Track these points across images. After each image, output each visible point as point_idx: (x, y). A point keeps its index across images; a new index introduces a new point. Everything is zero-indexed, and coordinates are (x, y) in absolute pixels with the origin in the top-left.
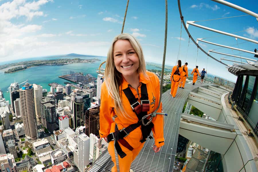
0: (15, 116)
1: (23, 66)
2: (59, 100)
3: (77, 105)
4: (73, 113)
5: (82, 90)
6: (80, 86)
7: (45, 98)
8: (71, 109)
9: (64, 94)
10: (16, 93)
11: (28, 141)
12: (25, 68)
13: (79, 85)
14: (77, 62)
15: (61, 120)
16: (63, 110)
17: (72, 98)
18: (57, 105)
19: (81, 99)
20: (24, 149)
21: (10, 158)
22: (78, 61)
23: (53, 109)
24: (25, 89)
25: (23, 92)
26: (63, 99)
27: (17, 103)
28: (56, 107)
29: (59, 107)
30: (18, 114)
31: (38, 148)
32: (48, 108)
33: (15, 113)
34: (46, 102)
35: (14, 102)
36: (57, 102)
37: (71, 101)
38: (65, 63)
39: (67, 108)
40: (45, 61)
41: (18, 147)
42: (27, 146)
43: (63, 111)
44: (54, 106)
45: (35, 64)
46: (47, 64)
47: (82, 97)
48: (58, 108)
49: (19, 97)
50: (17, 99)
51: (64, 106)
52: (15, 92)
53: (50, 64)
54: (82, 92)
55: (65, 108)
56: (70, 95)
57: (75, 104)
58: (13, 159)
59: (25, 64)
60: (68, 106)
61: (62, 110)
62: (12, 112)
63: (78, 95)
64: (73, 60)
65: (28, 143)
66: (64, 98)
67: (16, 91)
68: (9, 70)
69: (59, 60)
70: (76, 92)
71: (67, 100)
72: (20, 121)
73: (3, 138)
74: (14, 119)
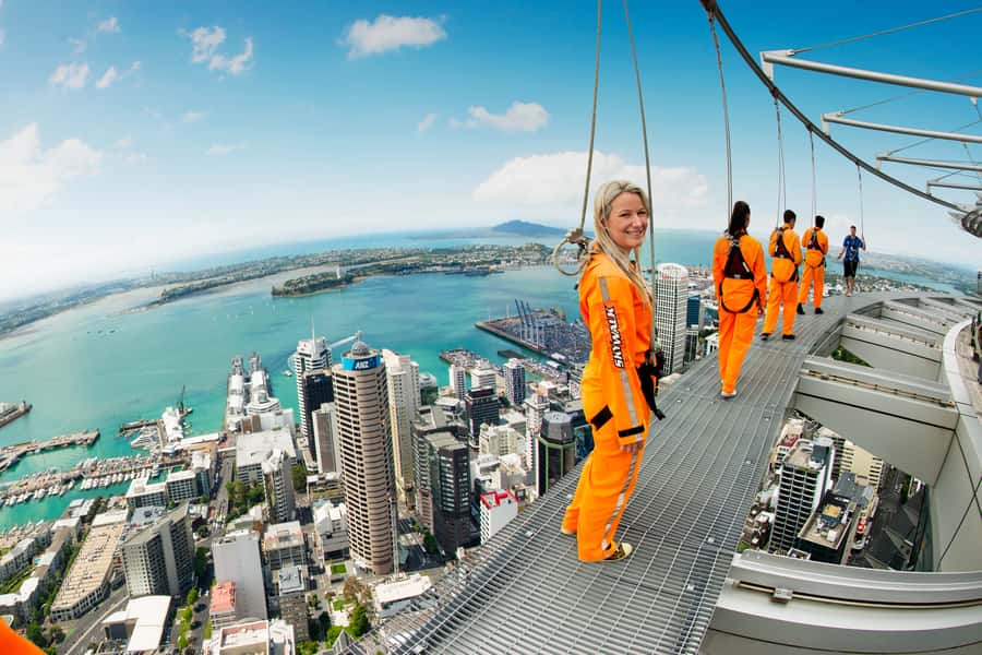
0: (317, 472)
1: (338, 272)
2: (483, 426)
3: (550, 449)
4: (534, 484)
5: (565, 388)
6: (558, 369)
7: (429, 411)
8: (529, 464)
9: (501, 398)
10: (318, 380)
11: (358, 575)
12: (348, 280)
13: (555, 365)
14: (538, 262)
15: (488, 507)
16: (498, 465)
17: (533, 421)
18: (477, 443)
19: (563, 427)
20: (339, 606)
21: (278, 640)
22: (538, 256)
23: (461, 459)
24: (354, 369)
25: (345, 377)
26: (498, 422)
27: (324, 419)
28: (472, 453)
29: (484, 452)
30: (329, 464)
31: (392, 607)
32: (443, 452)
33: (315, 459)
34: (434, 426)
35: (314, 414)
36: (477, 430)
37: (528, 432)
38: (494, 267)
39: (511, 459)
40: (415, 255)
41: (315, 597)
42: (350, 596)
43: (497, 473)
44: (465, 447)
45: (383, 263)
46: (428, 269)
47: (568, 419)
48: (481, 457)
49: (330, 399)
50: (325, 408)
51: (504, 452)
52: (317, 376)
53: (439, 268)
54: (566, 393)
55: (504, 458)
56: (524, 406)
57: (541, 444)
58: (290, 642)
59: (344, 260)
60: (515, 450)
61: (494, 468)
62: (307, 455)
63: (553, 408)
64: (520, 249)
65: (356, 582)
66: (501, 417)
67: (318, 372)
68: (288, 283)
69: (470, 251)
70: (546, 394)
71: (513, 426)
72: (335, 492)
73: (261, 552)
74: (312, 484)
